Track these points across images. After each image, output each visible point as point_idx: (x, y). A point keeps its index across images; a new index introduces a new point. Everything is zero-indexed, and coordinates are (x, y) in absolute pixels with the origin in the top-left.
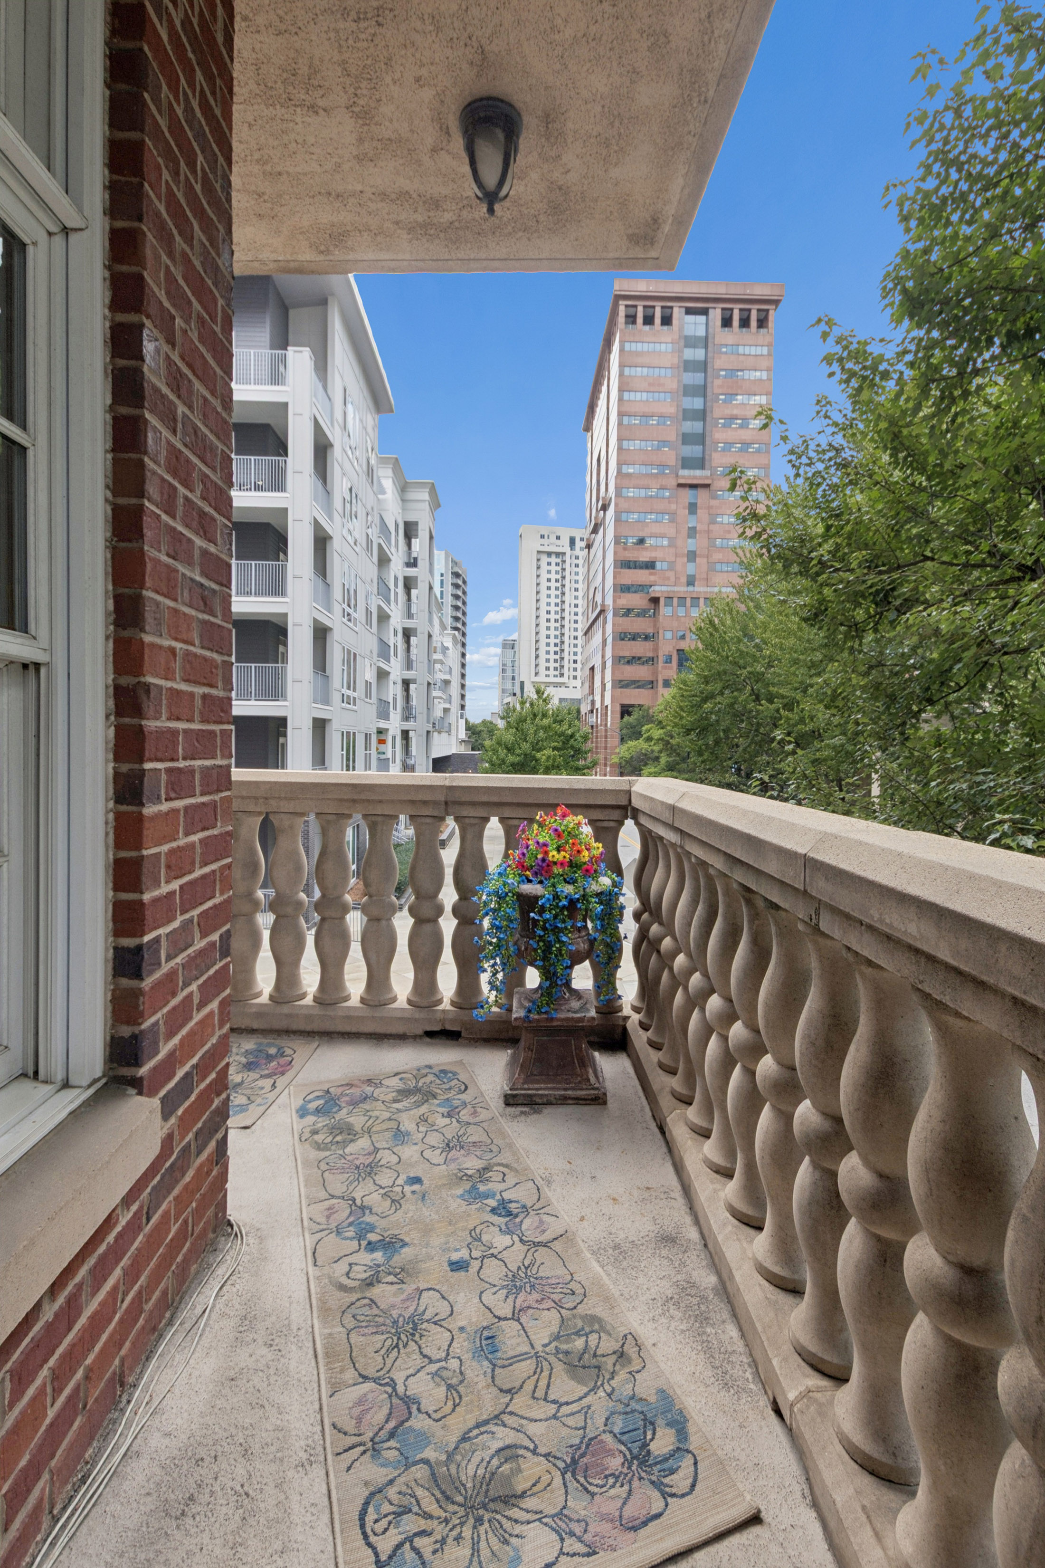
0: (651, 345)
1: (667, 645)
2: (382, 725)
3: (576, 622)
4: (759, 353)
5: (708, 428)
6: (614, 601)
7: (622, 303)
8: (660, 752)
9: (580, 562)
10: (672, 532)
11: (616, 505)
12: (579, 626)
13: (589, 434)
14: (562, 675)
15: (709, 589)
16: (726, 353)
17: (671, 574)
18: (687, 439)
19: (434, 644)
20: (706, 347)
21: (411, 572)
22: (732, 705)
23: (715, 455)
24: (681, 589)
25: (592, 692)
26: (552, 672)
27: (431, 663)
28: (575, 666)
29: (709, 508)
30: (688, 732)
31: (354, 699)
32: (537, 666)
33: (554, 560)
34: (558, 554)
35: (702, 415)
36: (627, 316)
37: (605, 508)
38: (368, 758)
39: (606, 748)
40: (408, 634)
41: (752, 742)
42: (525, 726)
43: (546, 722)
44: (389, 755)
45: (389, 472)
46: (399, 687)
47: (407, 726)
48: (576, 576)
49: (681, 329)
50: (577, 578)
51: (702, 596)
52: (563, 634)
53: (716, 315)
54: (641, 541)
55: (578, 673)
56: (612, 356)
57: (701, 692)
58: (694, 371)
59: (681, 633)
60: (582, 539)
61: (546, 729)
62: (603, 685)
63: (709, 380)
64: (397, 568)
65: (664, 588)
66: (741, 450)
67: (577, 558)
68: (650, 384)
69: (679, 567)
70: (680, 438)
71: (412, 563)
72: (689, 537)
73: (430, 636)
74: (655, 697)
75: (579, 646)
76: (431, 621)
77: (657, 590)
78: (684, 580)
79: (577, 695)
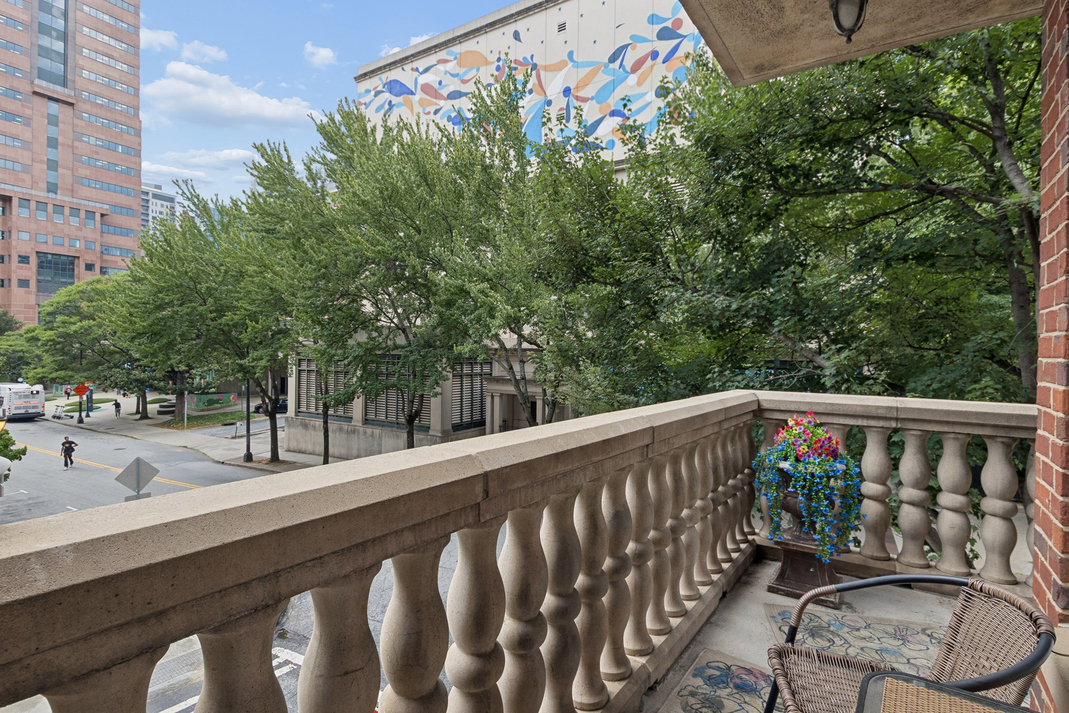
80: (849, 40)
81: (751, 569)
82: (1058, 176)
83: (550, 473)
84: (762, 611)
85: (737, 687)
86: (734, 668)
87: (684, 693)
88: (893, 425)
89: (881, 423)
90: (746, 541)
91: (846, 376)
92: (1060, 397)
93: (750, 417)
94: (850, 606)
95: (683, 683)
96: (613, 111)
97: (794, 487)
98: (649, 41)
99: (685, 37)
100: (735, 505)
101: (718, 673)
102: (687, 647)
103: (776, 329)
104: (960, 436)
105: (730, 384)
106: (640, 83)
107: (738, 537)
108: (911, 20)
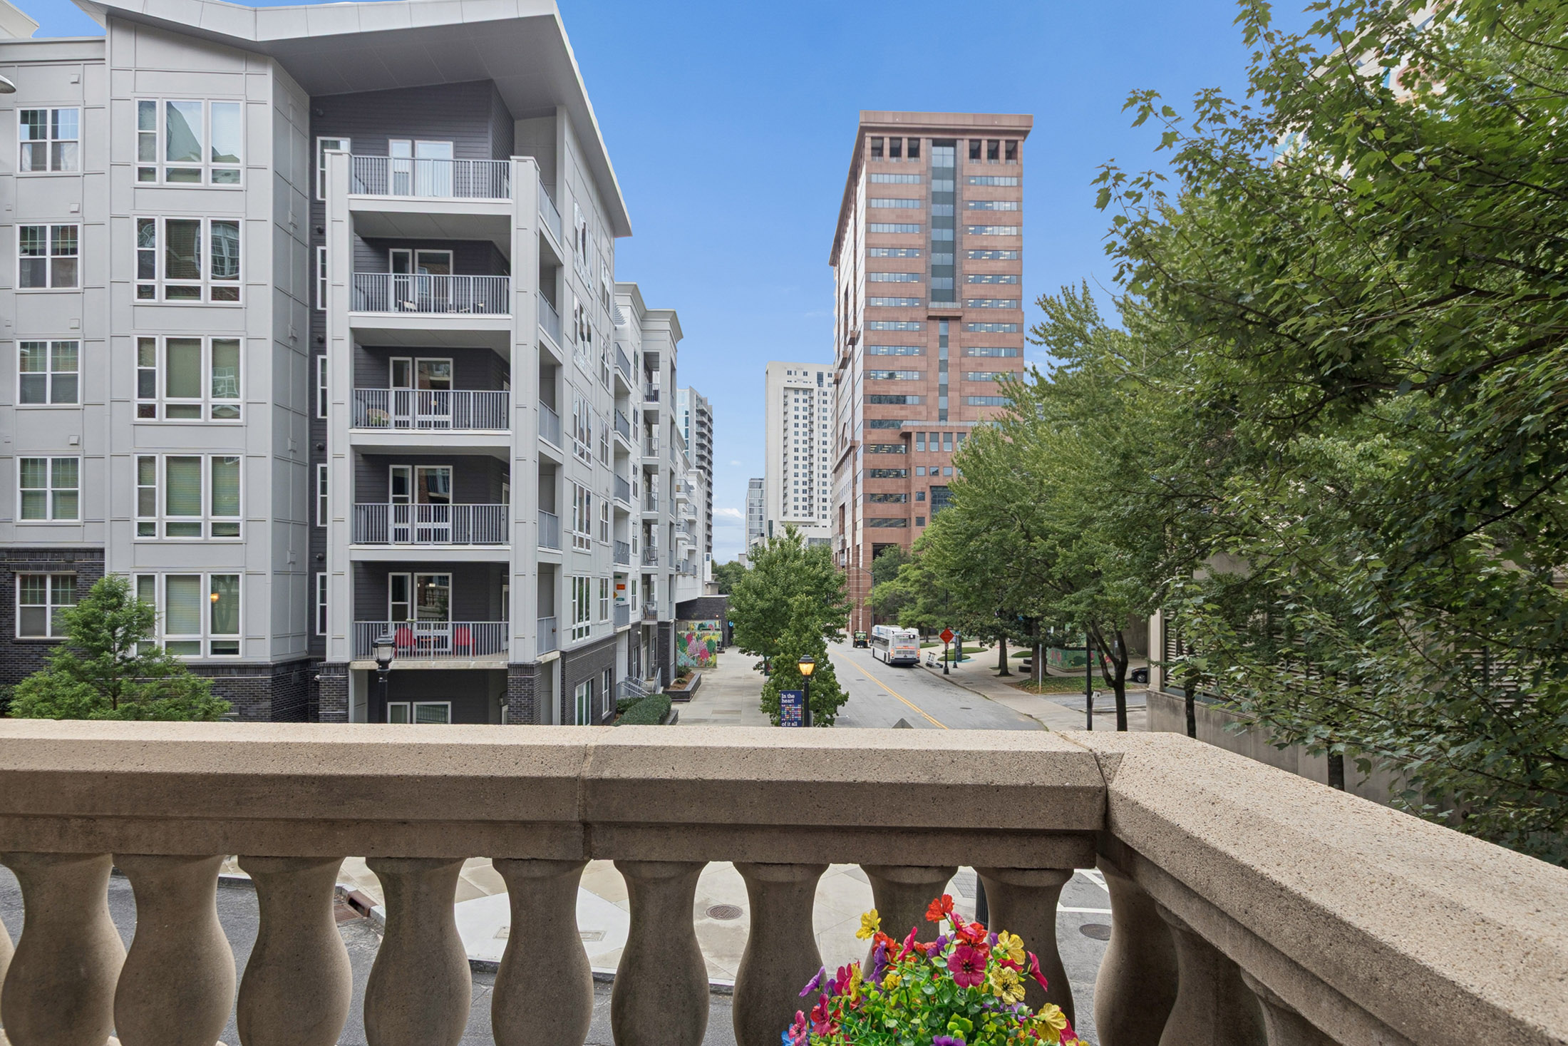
0: (899, 177)
1: (920, 481)
2: (621, 568)
3: (825, 459)
4: (1008, 183)
5: (958, 260)
6: (865, 437)
7: (868, 135)
8: (917, 593)
9: (829, 398)
10: (922, 365)
11: (865, 338)
12: (828, 463)
13: (837, 268)
14: (811, 514)
15: (962, 424)
16: (974, 184)
17: (922, 409)
18: (936, 271)
19: (678, 483)
20: (954, 179)
21: (652, 406)
22: (1000, 543)
23: (965, 287)
24: (934, 424)
25: (842, 531)
26: (800, 511)
27: (674, 503)
28: (824, 504)
29: (961, 340)
30: (953, 572)
31: (588, 541)
32: (785, 505)
33: (801, 396)
34: (805, 391)
35: (951, 247)
36: (873, 149)
37: (853, 342)
38: (603, 606)
39: (858, 589)
40: (648, 471)
41: (1023, 582)
42: (775, 568)
43: (798, 563)
44: (629, 601)
45: (628, 301)
46: (639, 529)
47: (648, 569)
48: (824, 413)
49: (929, 159)
50: (825, 414)
51: (955, 430)
52: (811, 472)
53: (964, 146)
54: (892, 376)
55: (828, 512)
56: (859, 189)
57: (966, 529)
58: (943, 203)
59: (935, 469)
60: (830, 375)
61: (799, 571)
62: (855, 524)
63: (958, 211)
64: (636, 401)
65: (916, 423)
66: (992, 282)
67: (825, 394)
68: (898, 216)
69: (930, 401)
70: (930, 270)
71: (653, 396)
72: (940, 370)
73: (672, 474)
74: (908, 536)
75: (828, 484)
76: (673, 457)
77: (907, 426)
78: (936, 414)
79: (827, 534)
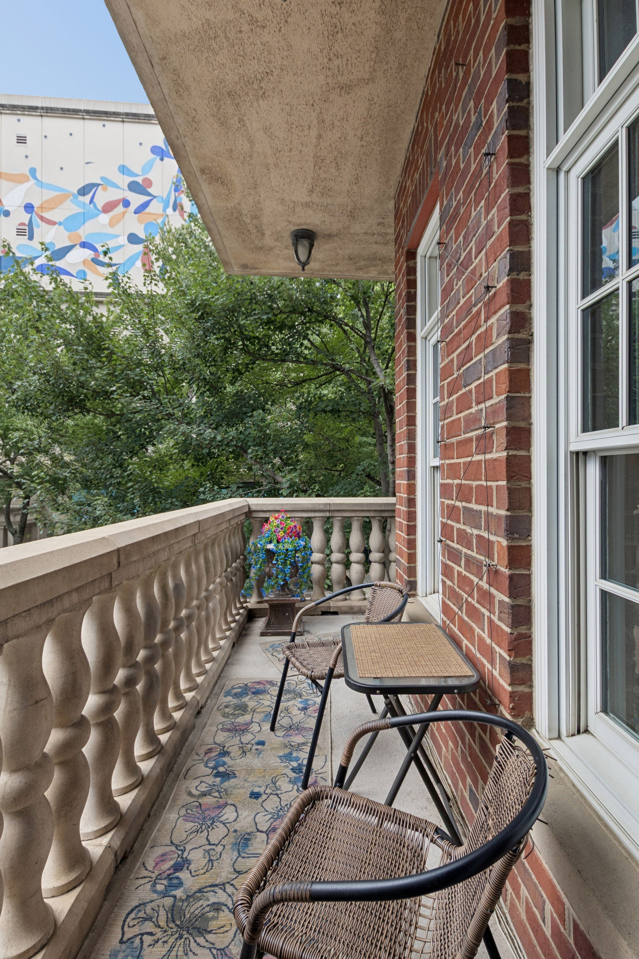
80: (303, 269)
81: (247, 626)
82: (403, 376)
83: (151, 550)
84: (259, 648)
85: (254, 693)
86: (249, 684)
87: (221, 708)
88: (328, 514)
89: (321, 514)
90: (242, 608)
91: (296, 488)
92: (405, 487)
93: (243, 517)
94: (308, 632)
95: (219, 703)
96: (84, 242)
97: (277, 560)
98: (120, 188)
99: (155, 197)
100: (236, 580)
101: (240, 690)
102: (217, 682)
103: (250, 456)
104: (360, 518)
105: (218, 496)
106: (112, 224)
107: (238, 606)
108: (333, 265)
